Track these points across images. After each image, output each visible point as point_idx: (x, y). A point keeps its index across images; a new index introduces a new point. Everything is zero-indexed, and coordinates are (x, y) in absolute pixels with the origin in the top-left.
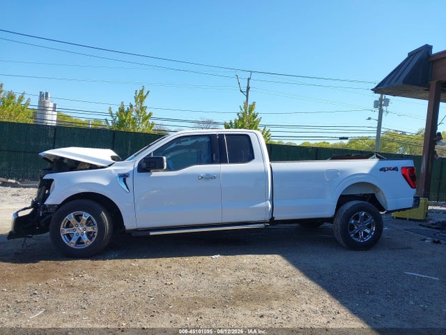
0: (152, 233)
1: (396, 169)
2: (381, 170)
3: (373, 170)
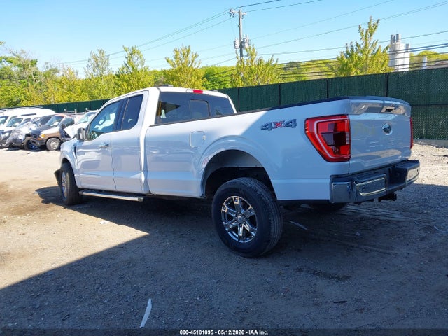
0: (85, 193)
1: (292, 124)
2: (265, 127)
3: (252, 128)
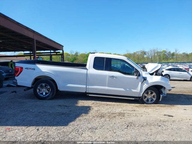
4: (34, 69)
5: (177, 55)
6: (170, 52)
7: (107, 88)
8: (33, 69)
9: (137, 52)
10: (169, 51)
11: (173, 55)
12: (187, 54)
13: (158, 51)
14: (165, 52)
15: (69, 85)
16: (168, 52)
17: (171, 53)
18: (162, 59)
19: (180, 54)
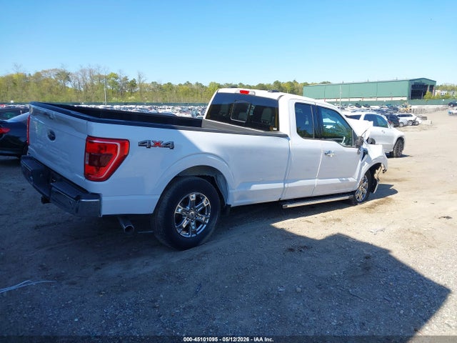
4: (170, 146)
5: (141, 85)
6: (126, 79)
7: (316, 182)
8: (167, 145)
9: (45, 71)
10: (124, 76)
11: (133, 84)
12: (160, 85)
13: (102, 74)
14: (116, 78)
15: (255, 187)
16: (122, 79)
17: (129, 81)
18: (110, 94)
19: (147, 84)
